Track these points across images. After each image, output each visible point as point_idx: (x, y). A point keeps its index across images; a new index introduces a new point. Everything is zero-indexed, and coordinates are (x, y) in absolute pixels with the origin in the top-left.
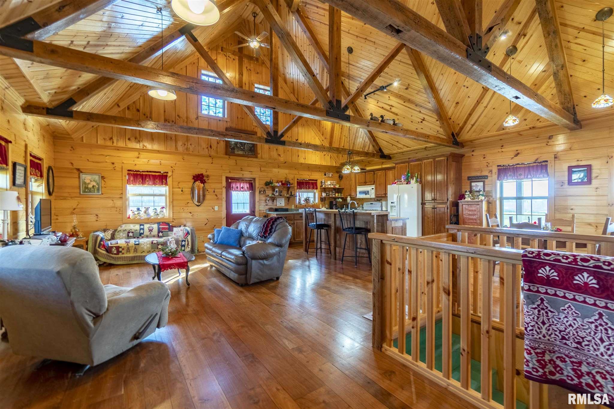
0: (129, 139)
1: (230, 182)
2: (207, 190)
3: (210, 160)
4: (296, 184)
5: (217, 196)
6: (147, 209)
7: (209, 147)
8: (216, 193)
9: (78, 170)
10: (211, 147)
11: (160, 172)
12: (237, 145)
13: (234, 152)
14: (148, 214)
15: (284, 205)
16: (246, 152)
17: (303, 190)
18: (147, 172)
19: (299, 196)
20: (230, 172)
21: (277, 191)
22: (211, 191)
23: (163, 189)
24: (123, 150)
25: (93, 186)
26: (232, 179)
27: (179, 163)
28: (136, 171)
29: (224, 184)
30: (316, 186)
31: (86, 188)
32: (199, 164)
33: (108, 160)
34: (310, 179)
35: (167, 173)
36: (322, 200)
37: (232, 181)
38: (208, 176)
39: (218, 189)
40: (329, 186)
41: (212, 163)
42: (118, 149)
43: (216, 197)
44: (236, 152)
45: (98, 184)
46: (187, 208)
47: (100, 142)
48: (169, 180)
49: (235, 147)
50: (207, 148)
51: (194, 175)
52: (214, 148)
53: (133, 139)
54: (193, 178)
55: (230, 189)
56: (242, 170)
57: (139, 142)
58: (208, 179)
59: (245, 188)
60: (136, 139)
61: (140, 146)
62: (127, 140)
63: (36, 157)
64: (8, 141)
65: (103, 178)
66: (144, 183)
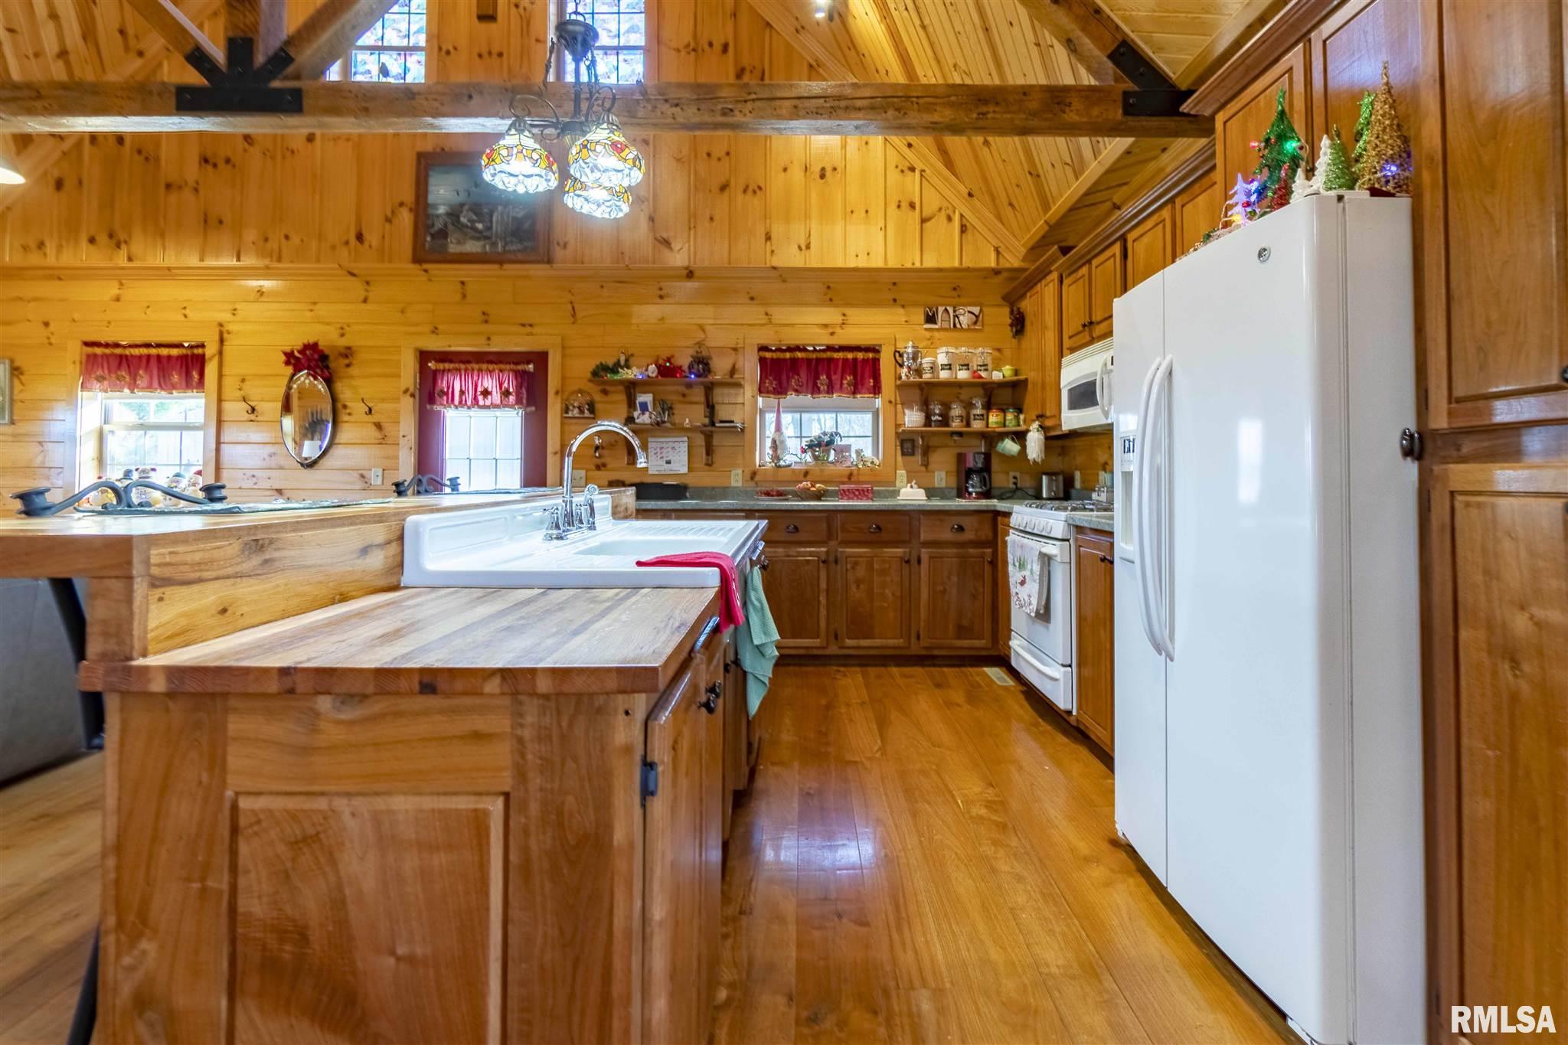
0: (91, 240)
1: (435, 372)
2: (345, 407)
3: (357, 288)
4: (751, 370)
5: (379, 426)
6: (146, 475)
7: (353, 241)
8: (375, 418)
10: (360, 237)
11: (180, 346)
12: (458, 217)
13: (443, 249)
15: (684, 470)
16: (493, 245)
17: (791, 398)
18: (148, 345)
19: (778, 428)
20: (435, 331)
21: (644, 407)
22: (359, 408)
23: (190, 406)
24: (74, 278)
26: (444, 357)
27: (243, 307)
28: (107, 345)
29: (408, 374)
30: (876, 376)
32: (318, 307)
33: (36, 312)
34: (836, 341)
35: (203, 346)
36: (907, 443)
37: (441, 366)
38: (347, 353)
39: (383, 400)
40: (944, 375)
41: (365, 301)
42: (56, 275)
43: (373, 432)
44: (453, 248)
45: (2, 392)
46: (270, 473)
47: (12, 258)
48: (211, 370)
49: (450, 227)
50: (347, 243)
51: (288, 349)
52: (372, 238)
53: (102, 238)
54: (287, 363)
55: (432, 400)
56: (486, 322)
57: (118, 246)
58: (348, 366)
59: (496, 397)
60: (111, 236)
61: (121, 260)
62: (84, 243)
65: (16, 371)
66: (133, 386)
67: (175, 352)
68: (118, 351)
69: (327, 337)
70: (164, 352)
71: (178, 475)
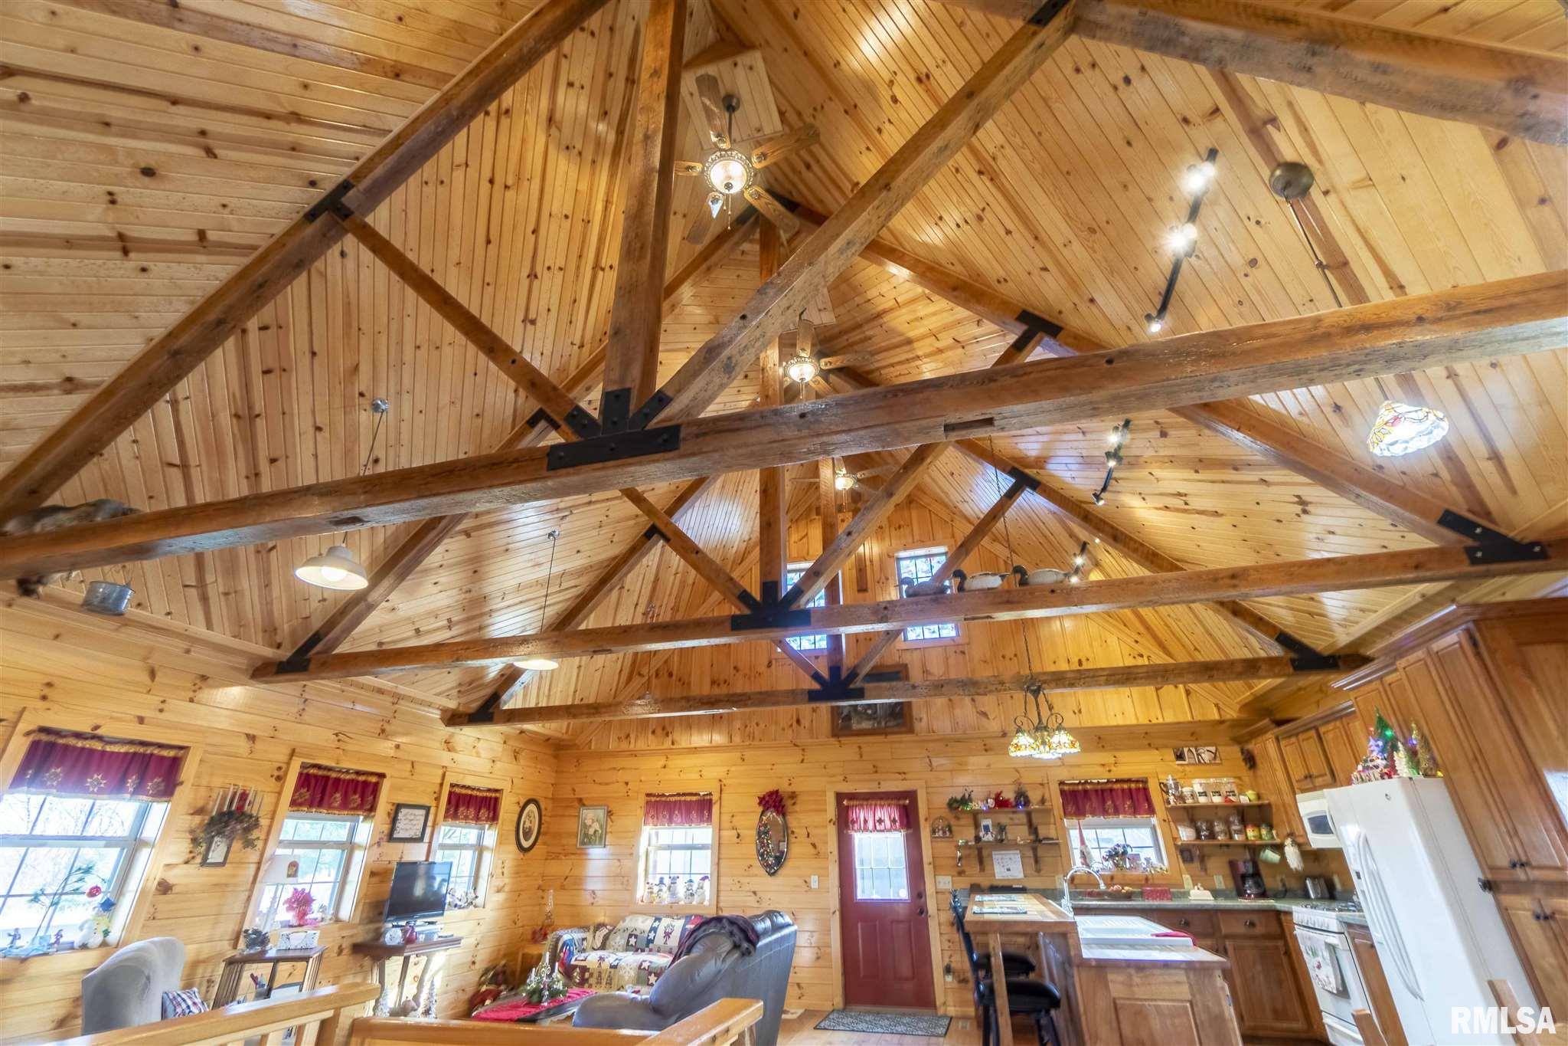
0: (653, 732)
1: (848, 807)
2: (793, 832)
3: (798, 754)
4: (1057, 801)
5: (814, 846)
6: (674, 880)
7: (795, 723)
8: (813, 839)
9: (580, 800)
10: (798, 721)
11: (696, 794)
12: (856, 707)
13: (849, 727)
14: (673, 894)
15: (1021, 875)
16: (879, 723)
17: (1089, 819)
18: (679, 794)
19: (1083, 842)
20: (845, 779)
21: (986, 828)
22: (801, 832)
23: (703, 834)
24: (643, 755)
25: (595, 831)
26: (852, 796)
27: (733, 769)
28: (658, 796)
29: (831, 811)
30: (1148, 799)
31: (586, 835)
32: (775, 766)
33: (622, 776)
34: (1113, 777)
35: (710, 794)
36: (1186, 853)
37: (851, 803)
38: (793, 796)
39: (816, 827)
40: (1202, 800)
41: (802, 761)
42: (634, 754)
43: (813, 851)
44: (855, 726)
45: (601, 827)
46: (747, 880)
47: (613, 745)
48: (715, 809)
49: (853, 714)
50: (791, 725)
51: (761, 795)
52: (806, 722)
53: (659, 731)
54: (760, 803)
55: (847, 827)
56: (876, 772)
57: (667, 735)
58: (794, 804)
59: (888, 823)
60: (663, 729)
61: (668, 744)
62: (650, 735)
63: (479, 790)
64: (382, 776)
65: (610, 813)
66: (671, 821)
67: (694, 798)
68: (664, 799)
69: (784, 787)
70: (688, 798)
71: (691, 881)
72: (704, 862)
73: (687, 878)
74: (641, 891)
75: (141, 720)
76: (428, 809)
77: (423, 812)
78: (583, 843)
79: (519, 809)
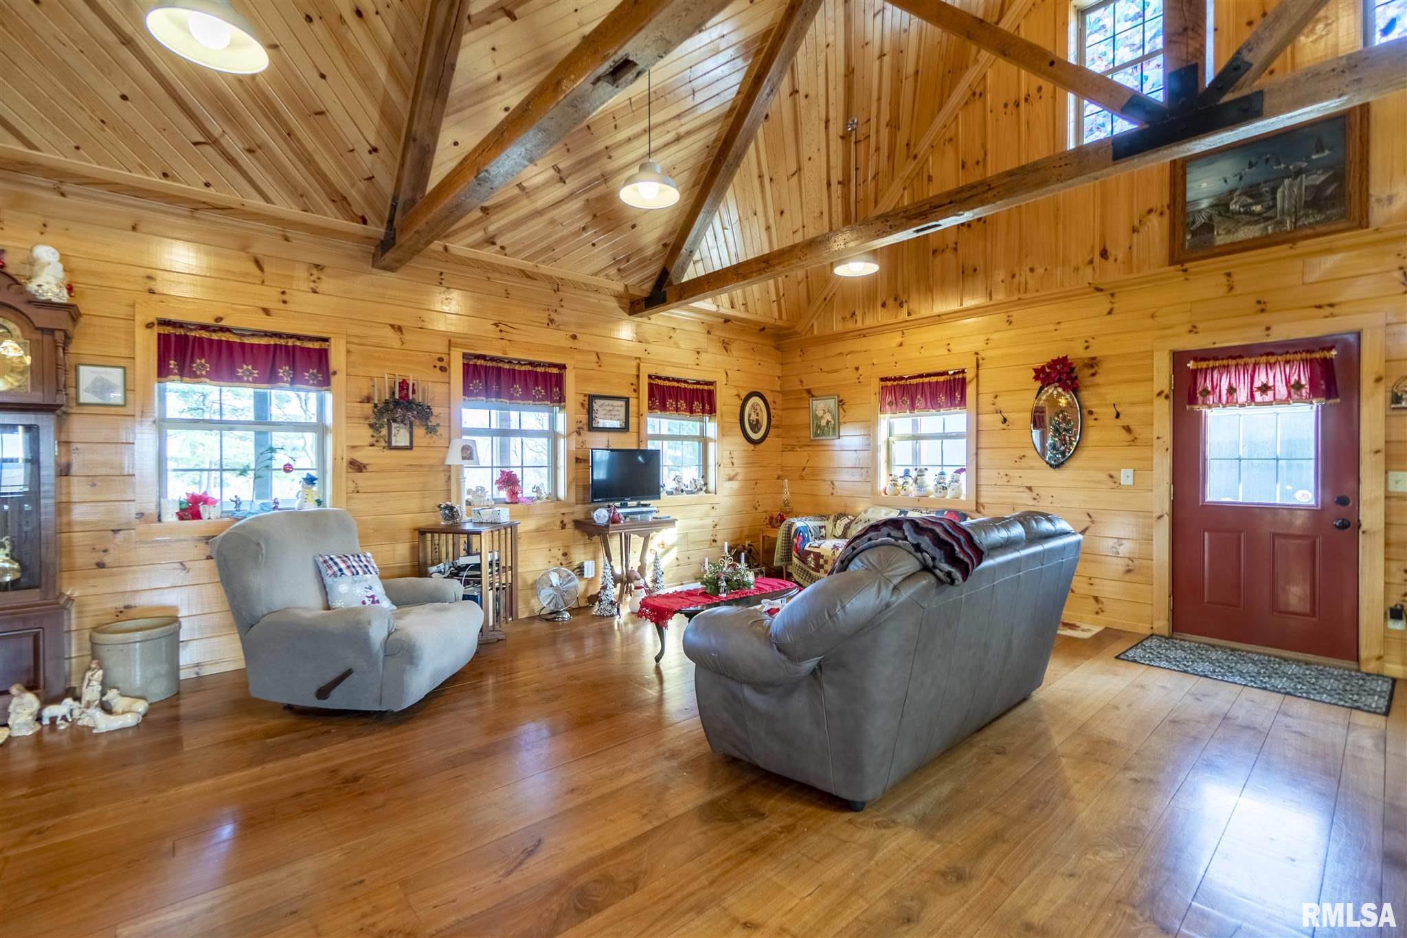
0: (884, 305)
1: (1195, 373)
2: (1091, 413)
3: (1103, 302)
5: (1128, 429)
6: (921, 473)
7: (1097, 259)
8: (1124, 421)
9: (809, 391)
10: (1104, 254)
11: (945, 373)
12: (1227, 206)
13: (1211, 242)
14: (921, 487)
16: (1282, 222)
18: (921, 376)
20: (1193, 330)
22: (1105, 413)
23: (956, 420)
24: (874, 334)
25: (828, 422)
27: (996, 336)
28: (895, 379)
29: (1162, 377)
31: (819, 427)
32: (1062, 326)
33: (850, 361)
35: (963, 371)
37: (1204, 365)
38: (1092, 363)
39: (1133, 404)
41: (1110, 312)
42: (862, 334)
43: (1124, 436)
44: (1221, 239)
45: (833, 417)
46: (1019, 473)
47: (837, 327)
48: (970, 390)
49: (1217, 219)
50: (1091, 262)
51: (1038, 366)
52: (1119, 252)
53: (890, 302)
54: (1036, 378)
55: (1192, 400)
56: (1263, 311)
57: (901, 305)
58: (1093, 375)
59: (1282, 390)
60: (896, 300)
61: (903, 315)
62: (879, 308)
63: (685, 382)
64: (563, 367)
65: (841, 403)
66: (913, 407)
67: (941, 379)
68: (902, 382)
69: (1076, 352)
70: (934, 379)
71: (942, 473)
72: (958, 452)
73: (939, 470)
74: (883, 482)
75: (266, 311)
76: (627, 400)
77: (623, 403)
78: (816, 435)
79: (740, 402)
